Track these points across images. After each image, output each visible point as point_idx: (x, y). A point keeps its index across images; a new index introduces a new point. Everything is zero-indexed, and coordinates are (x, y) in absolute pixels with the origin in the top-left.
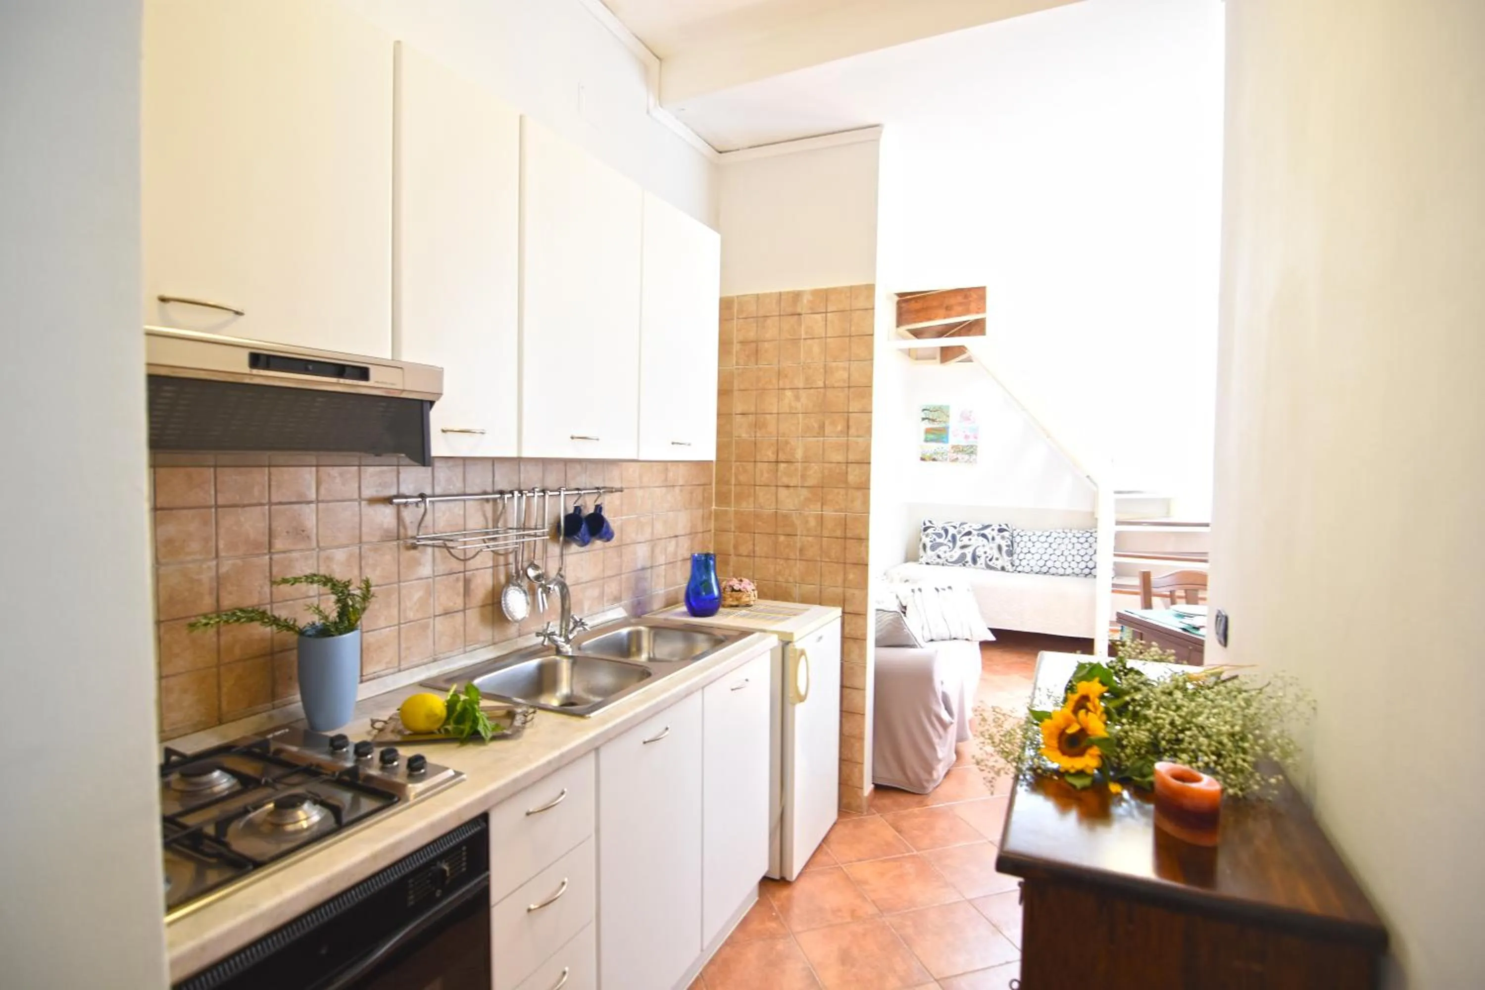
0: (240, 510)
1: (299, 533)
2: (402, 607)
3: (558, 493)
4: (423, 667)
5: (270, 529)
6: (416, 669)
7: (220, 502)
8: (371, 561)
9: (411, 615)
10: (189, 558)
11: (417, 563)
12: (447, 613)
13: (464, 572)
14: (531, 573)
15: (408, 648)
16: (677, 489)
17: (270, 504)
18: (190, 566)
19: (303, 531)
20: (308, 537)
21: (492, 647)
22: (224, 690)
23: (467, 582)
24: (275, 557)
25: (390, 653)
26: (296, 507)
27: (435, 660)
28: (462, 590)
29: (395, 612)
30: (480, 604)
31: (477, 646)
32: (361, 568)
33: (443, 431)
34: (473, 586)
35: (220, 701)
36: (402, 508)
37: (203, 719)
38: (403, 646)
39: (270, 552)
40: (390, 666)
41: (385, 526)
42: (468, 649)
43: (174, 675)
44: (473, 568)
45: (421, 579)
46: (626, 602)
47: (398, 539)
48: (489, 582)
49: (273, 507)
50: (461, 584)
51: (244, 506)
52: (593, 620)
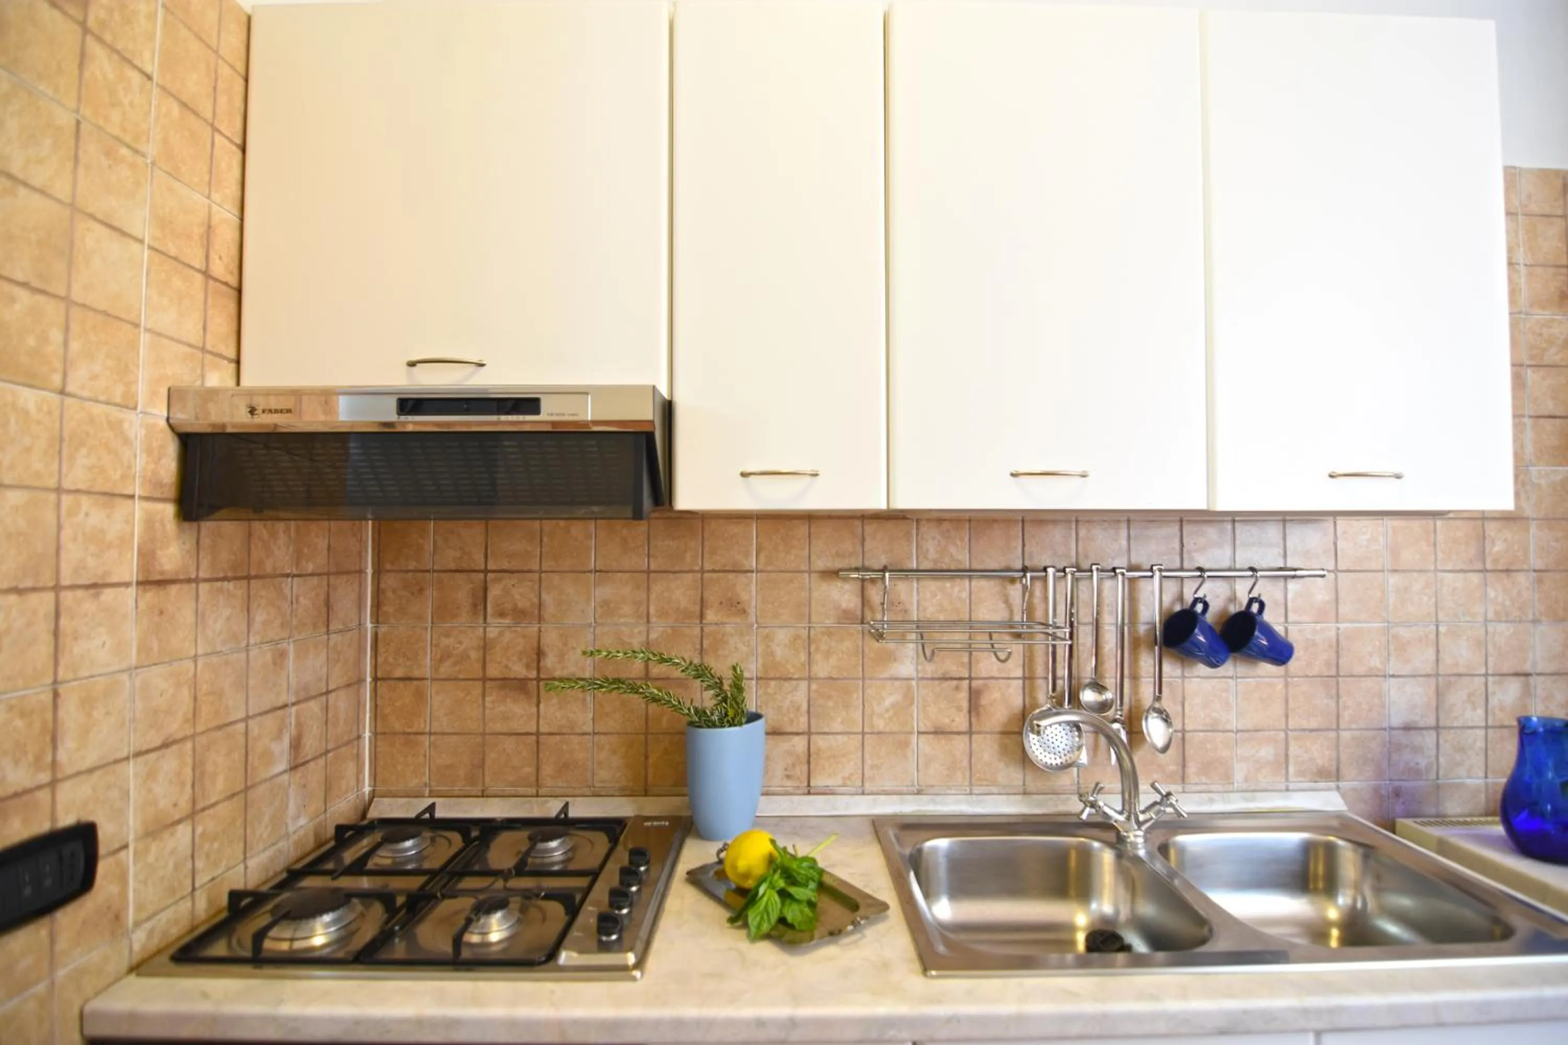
0: (671, 576)
1: (735, 607)
2: (868, 711)
3: (1150, 574)
4: (895, 797)
5: (702, 598)
6: (883, 798)
7: (653, 567)
8: (824, 647)
9: (880, 724)
10: (622, 620)
11: (890, 658)
12: (938, 732)
13: (970, 678)
14: (1088, 696)
15: (874, 767)
16: (1522, 579)
17: (702, 571)
18: (624, 629)
19: (738, 603)
20: (744, 612)
21: (1019, 797)
22: (651, 761)
23: (974, 696)
24: (706, 629)
25: (850, 767)
26: (731, 576)
27: (919, 793)
28: (965, 705)
29: (857, 715)
30: (998, 729)
31: (995, 790)
32: (810, 654)
33: (744, 475)
34: (984, 701)
35: (646, 772)
36: (868, 586)
37: (631, 784)
38: (868, 762)
39: (701, 622)
40: (849, 783)
41: (844, 605)
42: (976, 790)
43: (604, 734)
44: (984, 675)
45: (897, 679)
46: (1355, 784)
47: (862, 623)
48: (1017, 701)
49: (706, 575)
50: (963, 696)
51: (675, 572)
52: (1253, 800)
